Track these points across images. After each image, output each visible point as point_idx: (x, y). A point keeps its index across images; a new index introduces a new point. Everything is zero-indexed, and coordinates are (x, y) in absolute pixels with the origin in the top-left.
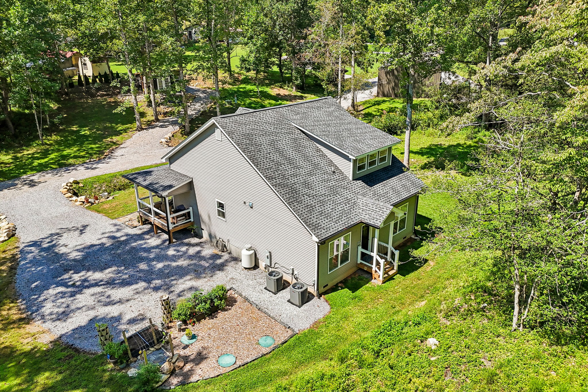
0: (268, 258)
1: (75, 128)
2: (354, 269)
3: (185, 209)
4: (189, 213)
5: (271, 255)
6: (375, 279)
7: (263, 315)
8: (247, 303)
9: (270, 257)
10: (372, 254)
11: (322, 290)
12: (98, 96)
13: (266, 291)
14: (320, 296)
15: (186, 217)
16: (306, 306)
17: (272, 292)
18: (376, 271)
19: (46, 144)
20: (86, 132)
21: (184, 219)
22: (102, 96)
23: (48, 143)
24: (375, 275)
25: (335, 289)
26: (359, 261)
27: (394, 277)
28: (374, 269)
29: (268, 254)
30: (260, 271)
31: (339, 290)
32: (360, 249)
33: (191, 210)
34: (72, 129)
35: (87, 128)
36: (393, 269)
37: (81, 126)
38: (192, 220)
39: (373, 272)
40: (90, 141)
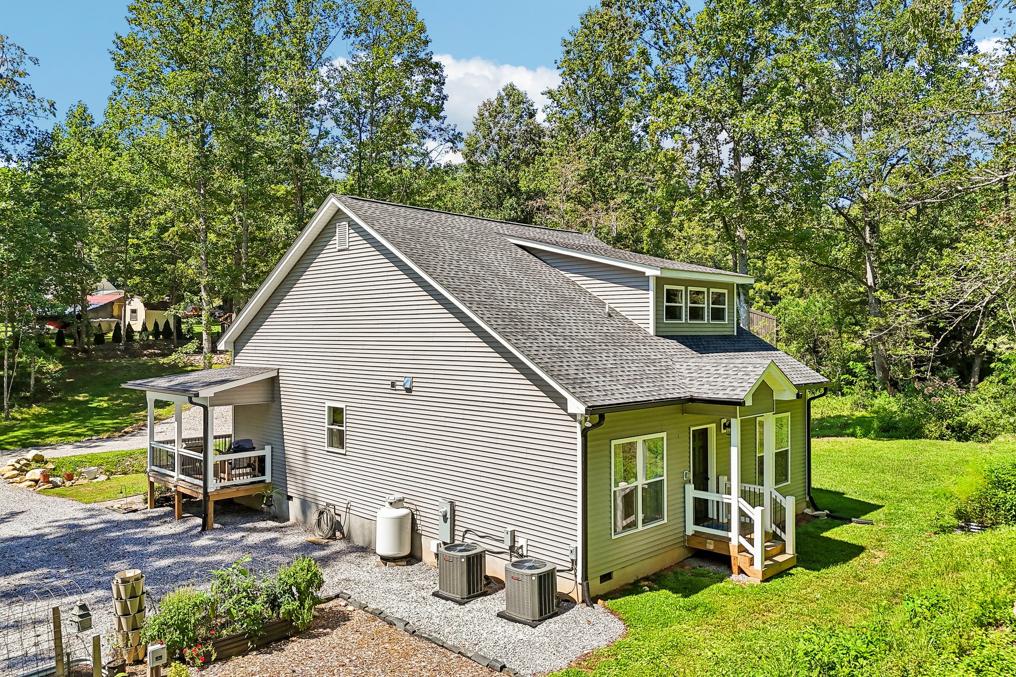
0: (445, 521)
1: (81, 398)
2: (678, 554)
3: (253, 449)
4: (262, 459)
5: (453, 511)
6: (741, 571)
7: (423, 644)
8: (378, 622)
9: (451, 517)
10: (725, 499)
11: (596, 586)
12: (145, 355)
13: (437, 599)
14: (591, 600)
15: (254, 470)
16: (552, 625)
17: (453, 600)
18: (742, 549)
19: (16, 419)
20: (102, 403)
21: (247, 474)
22: (150, 355)
23: (19, 417)
24: (738, 560)
25: (633, 588)
26: (691, 528)
27: (791, 572)
28: (734, 543)
29: (447, 508)
30: (424, 568)
31: (643, 591)
32: (691, 493)
33: (267, 452)
34: (76, 398)
35: (106, 398)
36: (783, 551)
37: (96, 395)
38: (268, 478)
39: (734, 552)
40: (105, 415)
